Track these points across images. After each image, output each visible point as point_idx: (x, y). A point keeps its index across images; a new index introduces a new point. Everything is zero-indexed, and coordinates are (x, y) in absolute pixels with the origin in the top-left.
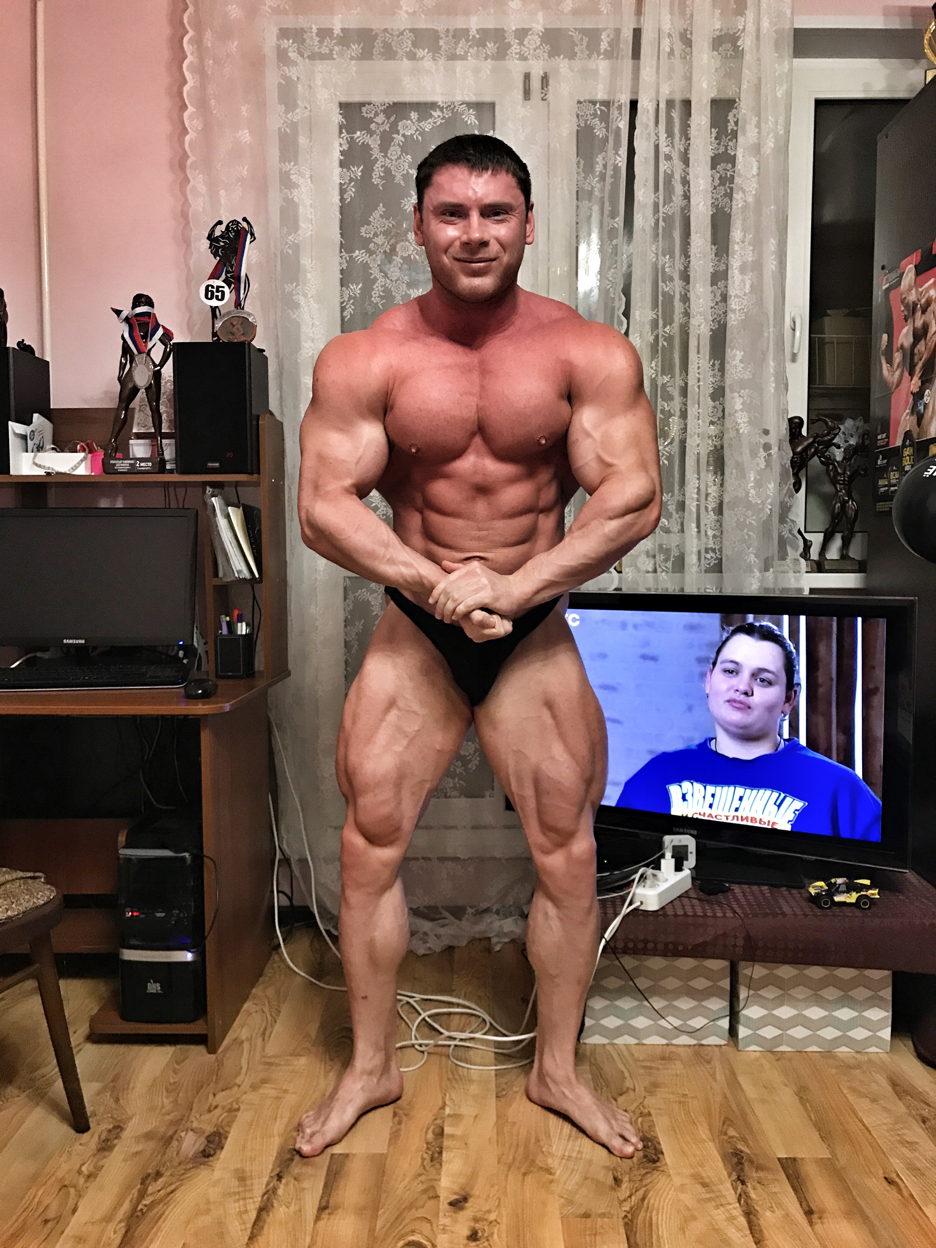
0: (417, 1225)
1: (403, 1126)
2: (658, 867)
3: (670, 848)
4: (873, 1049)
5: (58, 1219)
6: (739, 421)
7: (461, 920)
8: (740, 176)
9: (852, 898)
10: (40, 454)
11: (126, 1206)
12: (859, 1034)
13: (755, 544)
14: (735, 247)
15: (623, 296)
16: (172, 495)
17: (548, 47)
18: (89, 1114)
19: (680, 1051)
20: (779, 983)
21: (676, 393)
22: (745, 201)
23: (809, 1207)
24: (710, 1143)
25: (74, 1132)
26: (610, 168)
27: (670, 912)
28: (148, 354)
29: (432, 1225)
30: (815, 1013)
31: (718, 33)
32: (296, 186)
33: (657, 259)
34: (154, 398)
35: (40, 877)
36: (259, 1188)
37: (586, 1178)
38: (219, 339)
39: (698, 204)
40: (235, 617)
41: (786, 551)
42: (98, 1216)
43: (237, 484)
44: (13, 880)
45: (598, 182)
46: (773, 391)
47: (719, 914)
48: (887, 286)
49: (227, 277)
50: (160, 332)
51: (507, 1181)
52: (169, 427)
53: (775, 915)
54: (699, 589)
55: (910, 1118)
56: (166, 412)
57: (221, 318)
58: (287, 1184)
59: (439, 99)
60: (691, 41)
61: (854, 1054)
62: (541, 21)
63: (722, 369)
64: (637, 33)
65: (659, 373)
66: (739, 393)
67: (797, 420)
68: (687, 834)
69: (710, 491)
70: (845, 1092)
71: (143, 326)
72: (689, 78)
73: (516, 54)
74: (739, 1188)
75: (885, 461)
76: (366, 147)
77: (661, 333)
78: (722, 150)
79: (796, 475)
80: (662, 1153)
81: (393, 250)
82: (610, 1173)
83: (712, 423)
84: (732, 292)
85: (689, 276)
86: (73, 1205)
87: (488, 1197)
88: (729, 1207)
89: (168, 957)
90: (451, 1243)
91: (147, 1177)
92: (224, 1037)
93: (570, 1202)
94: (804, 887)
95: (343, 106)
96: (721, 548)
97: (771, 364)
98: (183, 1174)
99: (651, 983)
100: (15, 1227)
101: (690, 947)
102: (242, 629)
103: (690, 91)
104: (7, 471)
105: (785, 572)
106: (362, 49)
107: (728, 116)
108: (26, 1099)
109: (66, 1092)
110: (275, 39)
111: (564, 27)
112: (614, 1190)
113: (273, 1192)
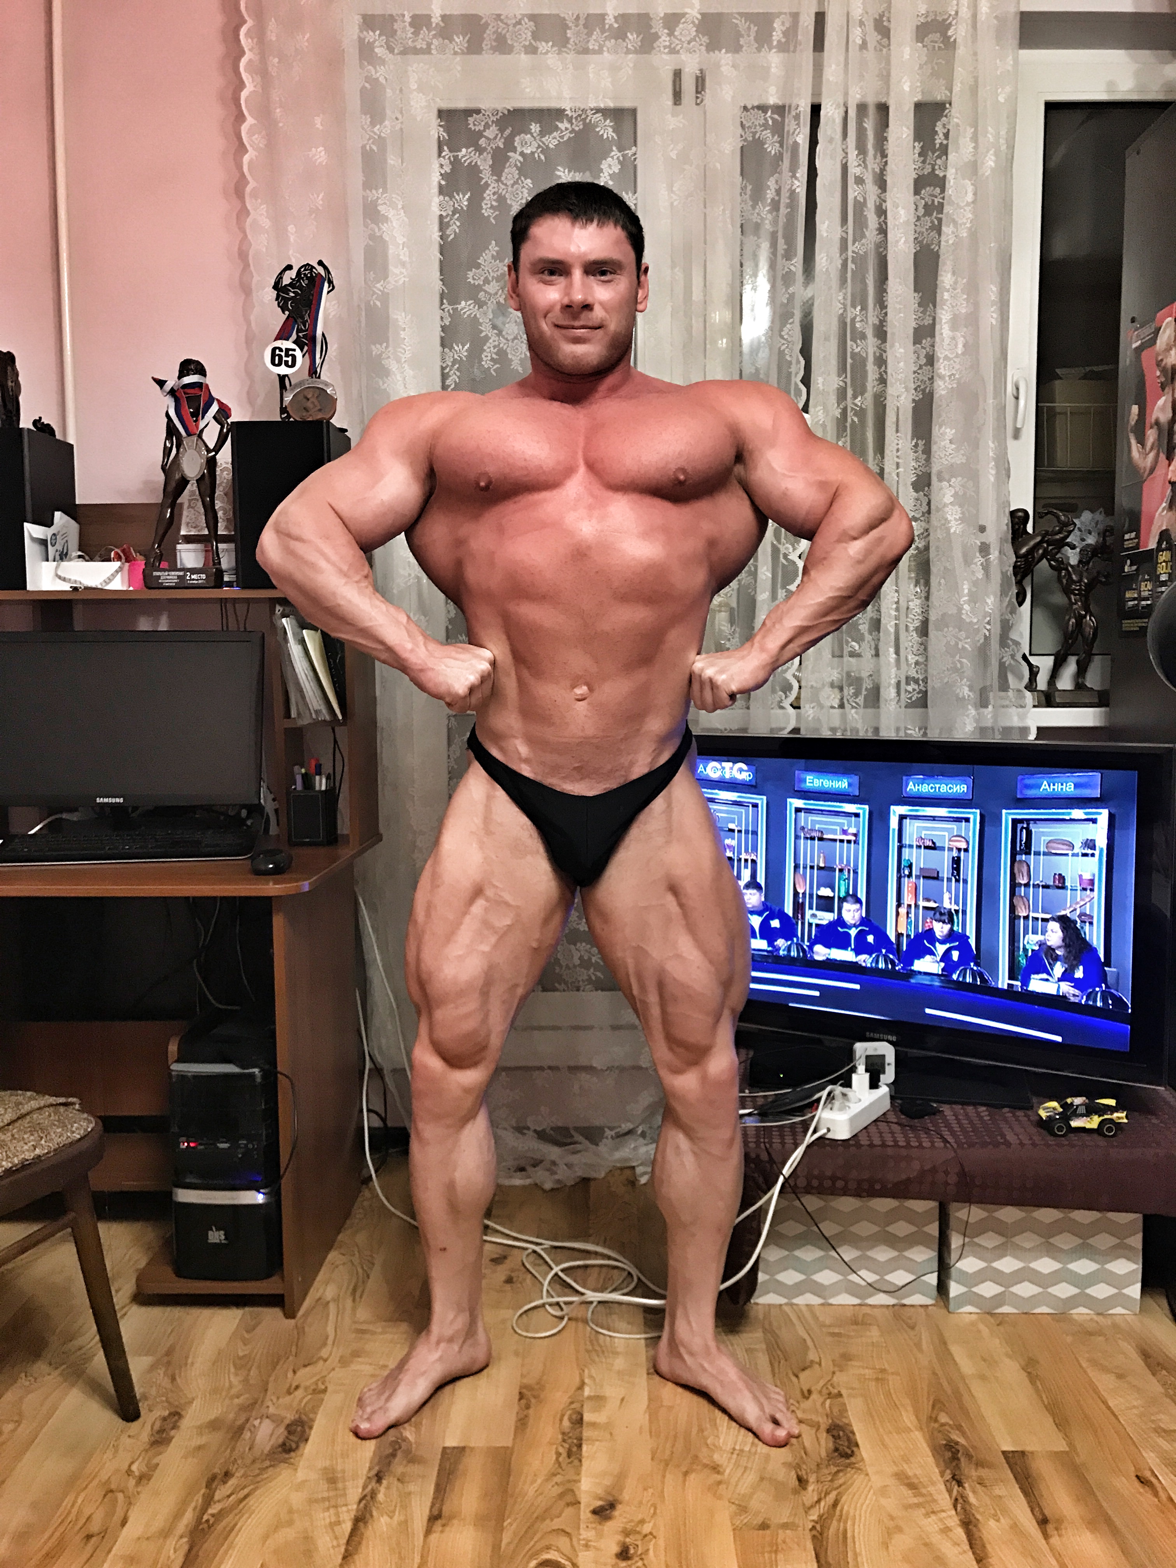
0: (554, 1540)
1: (531, 1411)
2: (848, 1084)
3: (863, 1060)
4: (1119, 1310)
5: (103, 1533)
6: (949, 518)
7: (597, 1145)
8: (951, 203)
9: (1093, 1123)
10: (65, 564)
11: (189, 1517)
12: (1101, 1291)
13: (969, 672)
14: (944, 295)
15: (801, 358)
16: (231, 612)
17: (705, 40)
19: (877, 1312)
20: (1001, 1229)
22: (957, 237)
23: (1043, 1515)
24: (917, 1433)
25: (120, 1421)
26: (785, 194)
27: (864, 1141)
28: (200, 436)
29: (571, 1540)
30: (1046, 1265)
31: (922, 20)
32: (386, 219)
33: (845, 310)
34: (208, 492)
35: (73, 1104)
36: (354, 1492)
37: (762, 1479)
38: (289, 416)
39: (897, 242)
40: (313, 769)
41: (1006, 680)
42: (154, 1529)
44: (40, 1109)
45: (770, 212)
46: (992, 479)
47: (926, 1144)
48: (1137, 344)
50: (215, 408)
51: (663, 1483)
52: (227, 528)
53: (997, 1145)
54: (898, 730)
55: (1168, 1400)
57: (292, 390)
58: (388, 1488)
59: (566, 105)
60: (889, 30)
61: (1095, 1317)
62: (698, 7)
63: (927, 451)
64: (820, 19)
66: (949, 481)
67: (1020, 514)
68: (883, 1040)
69: (911, 605)
70: (1084, 1365)
71: (193, 401)
72: (886, 78)
73: (665, 47)
74: (955, 1493)
75: (1134, 568)
76: (474, 169)
77: (850, 405)
78: (928, 169)
79: (1019, 583)
80: (857, 1445)
82: (793, 1472)
84: (941, 352)
85: (885, 332)
86: (122, 1515)
87: (641, 1503)
88: (943, 1515)
89: (233, 1199)
90: (596, 1562)
91: (213, 1478)
92: (304, 1299)
93: (743, 1509)
94: (1032, 1108)
95: (441, 113)
96: (926, 678)
97: (990, 446)
98: (258, 1475)
99: (841, 1229)
100: (50, 1544)
101: (890, 1186)
102: (321, 783)
103: (888, 94)
104: (23, 586)
105: (1007, 706)
106: (469, 42)
107: (935, 125)
108: (59, 1379)
109: (110, 1370)
110: (357, 30)
111: (726, 11)
112: (798, 1494)
113: (372, 1498)
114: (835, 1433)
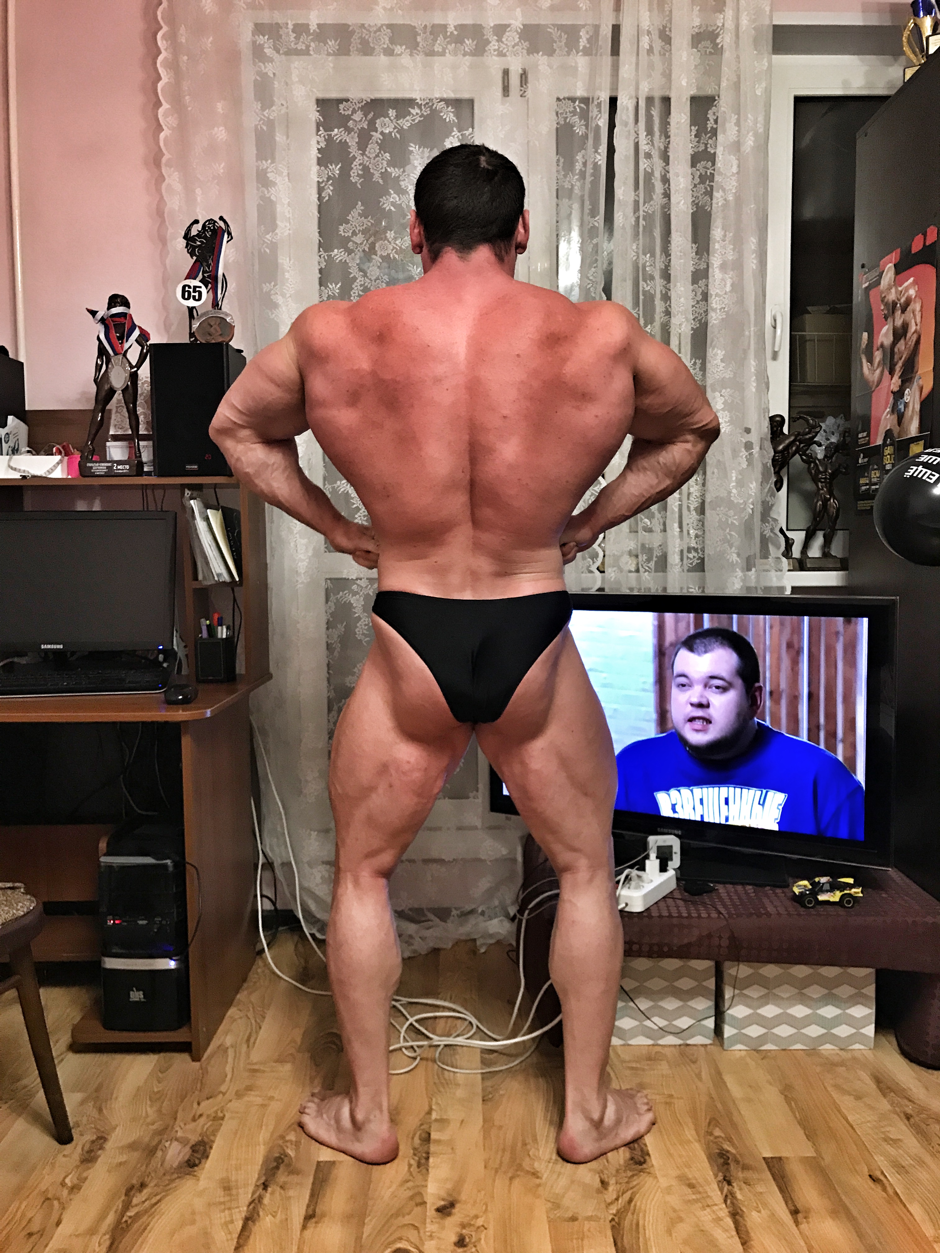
0: (405, 1233)
2: (642, 868)
3: (655, 849)
4: (857, 1046)
5: (41, 1233)
7: (445, 921)
8: (720, 174)
9: (836, 897)
10: (15, 457)
11: (111, 1219)
12: (843, 1031)
13: (738, 543)
14: (716, 246)
15: (604, 293)
16: (150, 496)
17: (526, 44)
18: (71, 1124)
19: (667, 1051)
20: (765, 983)
22: (725, 200)
23: (795, 1206)
24: (696, 1144)
25: (56, 1143)
26: (590, 166)
27: (655, 913)
28: (125, 355)
29: (419, 1232)
30: (800, 1011)
31: (697, 30)
32: (274, 184)
33: (638, 257)
34: (131, 398)
35: (19, 888)
36: (245, 1196)
37: (573, 1182)
38: (196, 340)
39: (679, 203)
40: (215, 621)
41: (767, 549)
42: (83, 1228)
43: (215, 486)
45: (578, 180)
46: (754, 390)
47: (704, 915)
48: (867, 285)
49: (204, 277)
50: (136, 333)
51: (493, 1186)
52: (146, 429)
53: (759, 915)
54: (682, 589)
55: (896, 1116)
56: (145, 414)
57: (199, 319)
58: (272, 1193)
59: (416, 95)
60: (670, 38)
61: (839, 1052)
62: (520, 19)
63: (703, 368)
64: (616, 30)
66: (720, 392)
67: (778, 419)
68: (671, 834)
69: (692, 490)
70: (829, 1089)
71: (119, 327)
72: (668, 75)
73: (495, 50)
74: (726, 1189)
75: (866, 460)
76: (344, 145)
78: (702, 148)
79: (777, 473)
80: (648, 1154)
81: (372, 247)
82: (598, 1177)
84: (713, 291)
85: (670, 275)
86: (57, 1217)
87: (475, 1202)
88: (715, 1208)
89: (151, 965)
90: (438, 1249)
91: (132, 1188)
92: (208, 1044)
93: (557, 1206)
94: (788, 886)
95: (320, 102)
96: (703, 547)
97: (752, 363)
98: (168, 1185)
99: (637, 984)
101: (675, 948)
102: (223, 633)
103: (670, 88)
105: (767, 571)
106: (339, 45)
107: (707, 114)
108: (9, 1111)
109: (48, 1102)
110: (251, 34)
111: (542, 23)
112: (602, 1192)
113: (259, 1201)
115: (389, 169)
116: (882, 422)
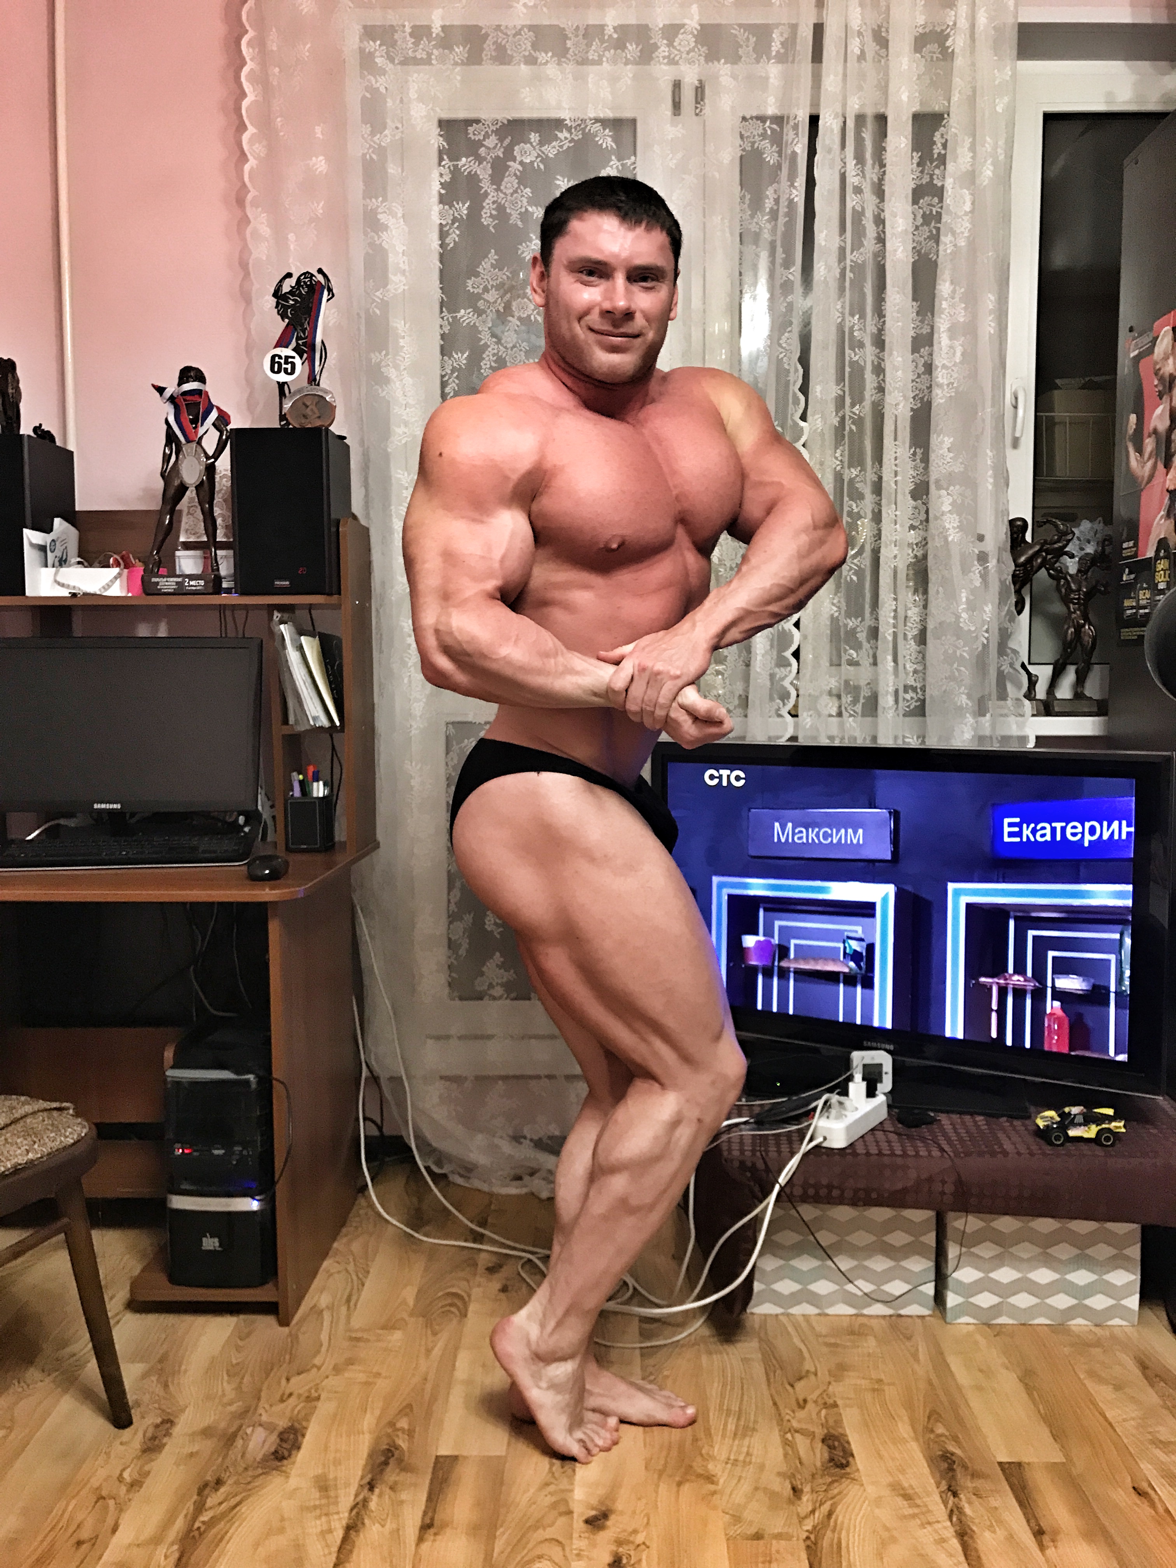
0: (545, 1549)
2: (845, 1093)
3: (860, 1068)
4: (1117, 1321)
5: (94, 1540)
6: (947, 526)
8: (949, 212)
9: (1091, 1132)
10: (62, 570)
11: (180, 1524)
12: (1099, 1302)
13: (968, 681)
14: (943, 304)
15: (799, 367)
16: (229, 619)
17: (704, 49)
18: (130, 1403)
19: (874, 1322)
20: (999, 1239)
21: (867, 491)
22: (955, 246)
23: (1039, 1525)
24: (913, 1443)
25: (112, 1427)
26: (783, 203)
27: (860, 1149)
28: (199, 443)
29: (564, 1549)
30: (1043, 1276)
31: (921, 30)
32: (385, 228)
33: (844, 319)
34: (207, 499)
35: (67, 1109)
36: (346, 1499)
37: (756, 1489)
38: (288, 423)
39: (895, 251)
40: (310, 774)
41: (1005, 689)
42: (144, 1536)
43: (310, 607)
44: (33, 1113)
45: (768, 221)
46: (990, 487)
47: (924, 1152)
48: (1136, 352)
50: (214, 415)
51: (657, 1492)
52: (226, 535)
53: (993, 1154)
54: (896, 738)
55: (1166, 1413)
56: (223, 516)
57: (291, 397)
58: (380, 1496)
59: (565, 114)
60: (887, 41)
61: (1093, 1329)
62: (697, 17)
63: (926, 460)
64: (819, 30)
65: (846, 464)
66: (947, 489)
67: (1019, 523)
68: (880, 1049)
69: (910, 613)
70: (1082, 1377)
71: (193, 407)
72: (884, 88)
73: (664, 58)
74: (951, 1502)
75: (1132, 576)
76: (473, 179)
77: (848, 413)
78: (926, 179)
79: (1018, 592)
80: (852, 1455)
81: (508, 307)
82: (788, 1482)
83: (912, 527)
84: (939, 360)
85: (884, 341)
86: (112, 1523)
87: (634, 1512)
88: (939, 1526)
89: (228, 1205)
91: (206, 1485)
92: (298, 1306)
93: (737, 1519)
94: (1029, 1117)
95: (444, 124)
96: (924, 686)
97: (988, 455)
98: (249, 1483)
99: (837, 1238)
100: (39, 1551)
101: (886, 1195)
102: (319, 790)
103: (886, 104)
104: (23, 592)
105: (1006, 715)
106: (468, 52)
107: (933, 136)
108: (52, 1385)
109: (103, 1376)
110: (357, 39)
111: (724, 22)
112: (793, 1504)
113: (364, 1506)
114: (830, 1442)
115: (530, 209)
116: (1153, 529)
